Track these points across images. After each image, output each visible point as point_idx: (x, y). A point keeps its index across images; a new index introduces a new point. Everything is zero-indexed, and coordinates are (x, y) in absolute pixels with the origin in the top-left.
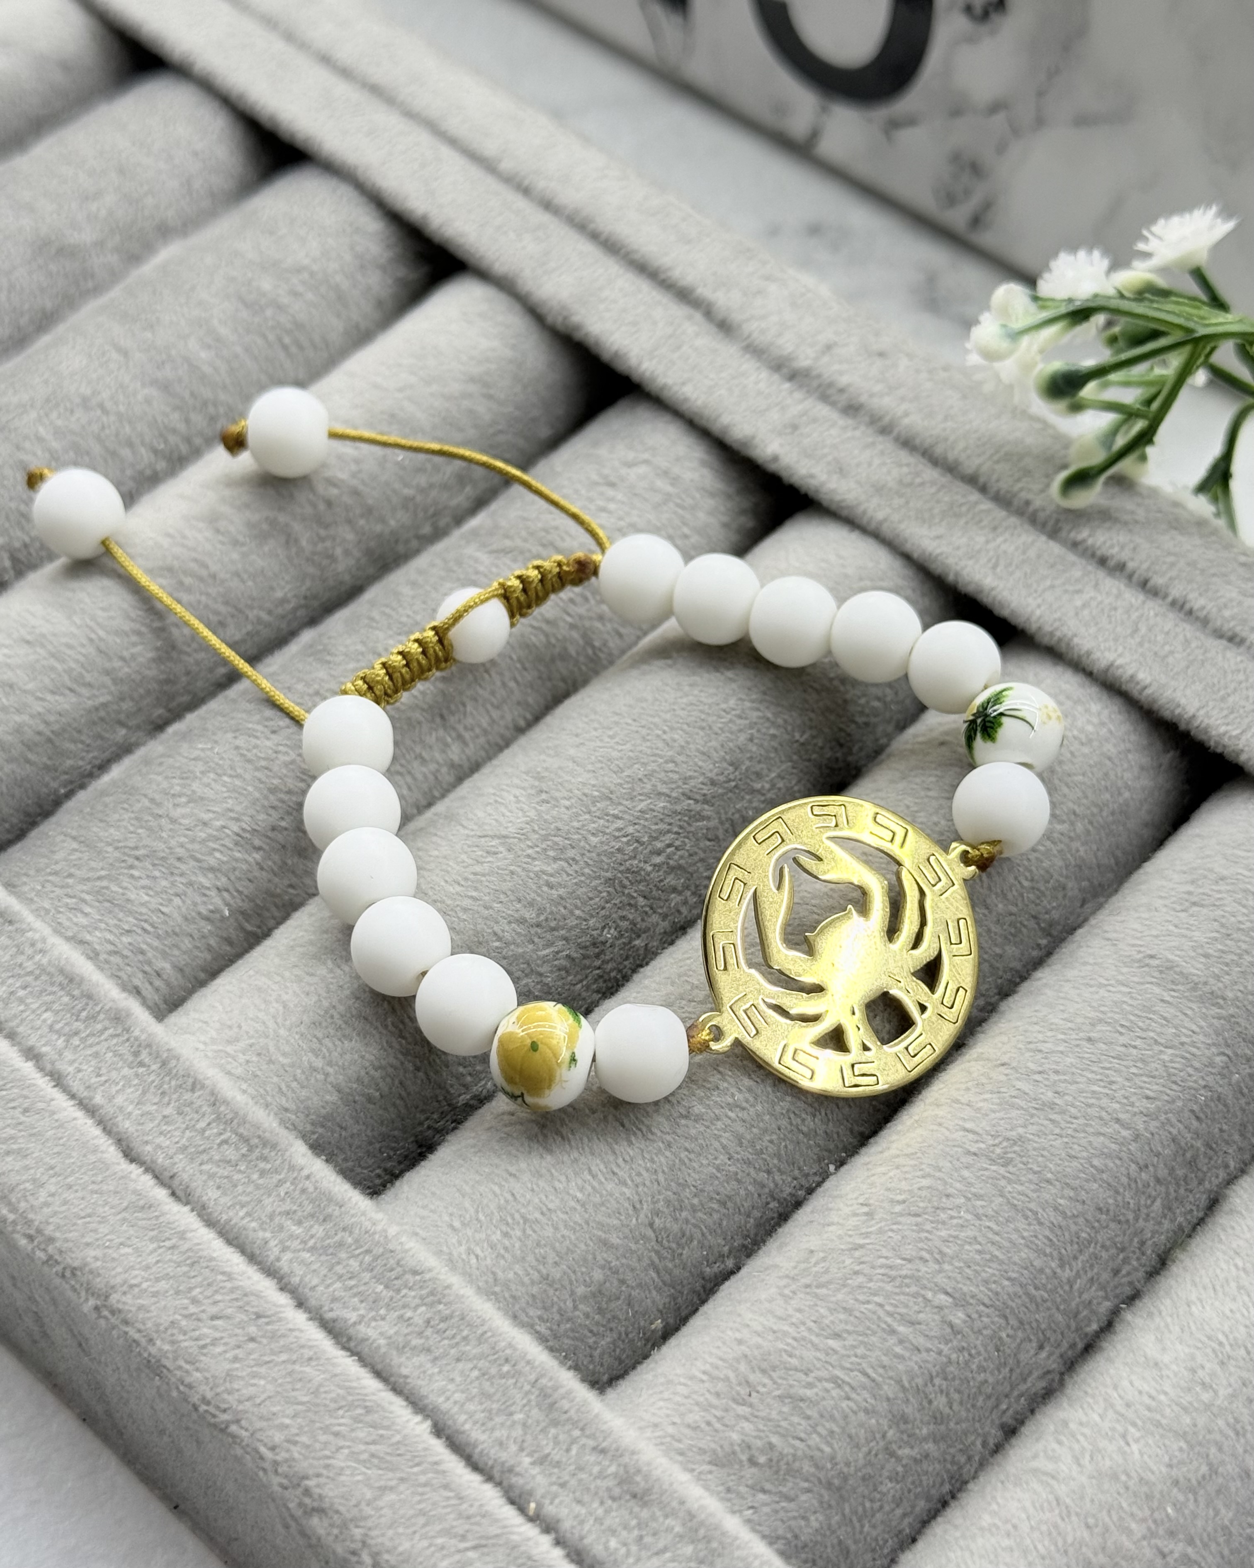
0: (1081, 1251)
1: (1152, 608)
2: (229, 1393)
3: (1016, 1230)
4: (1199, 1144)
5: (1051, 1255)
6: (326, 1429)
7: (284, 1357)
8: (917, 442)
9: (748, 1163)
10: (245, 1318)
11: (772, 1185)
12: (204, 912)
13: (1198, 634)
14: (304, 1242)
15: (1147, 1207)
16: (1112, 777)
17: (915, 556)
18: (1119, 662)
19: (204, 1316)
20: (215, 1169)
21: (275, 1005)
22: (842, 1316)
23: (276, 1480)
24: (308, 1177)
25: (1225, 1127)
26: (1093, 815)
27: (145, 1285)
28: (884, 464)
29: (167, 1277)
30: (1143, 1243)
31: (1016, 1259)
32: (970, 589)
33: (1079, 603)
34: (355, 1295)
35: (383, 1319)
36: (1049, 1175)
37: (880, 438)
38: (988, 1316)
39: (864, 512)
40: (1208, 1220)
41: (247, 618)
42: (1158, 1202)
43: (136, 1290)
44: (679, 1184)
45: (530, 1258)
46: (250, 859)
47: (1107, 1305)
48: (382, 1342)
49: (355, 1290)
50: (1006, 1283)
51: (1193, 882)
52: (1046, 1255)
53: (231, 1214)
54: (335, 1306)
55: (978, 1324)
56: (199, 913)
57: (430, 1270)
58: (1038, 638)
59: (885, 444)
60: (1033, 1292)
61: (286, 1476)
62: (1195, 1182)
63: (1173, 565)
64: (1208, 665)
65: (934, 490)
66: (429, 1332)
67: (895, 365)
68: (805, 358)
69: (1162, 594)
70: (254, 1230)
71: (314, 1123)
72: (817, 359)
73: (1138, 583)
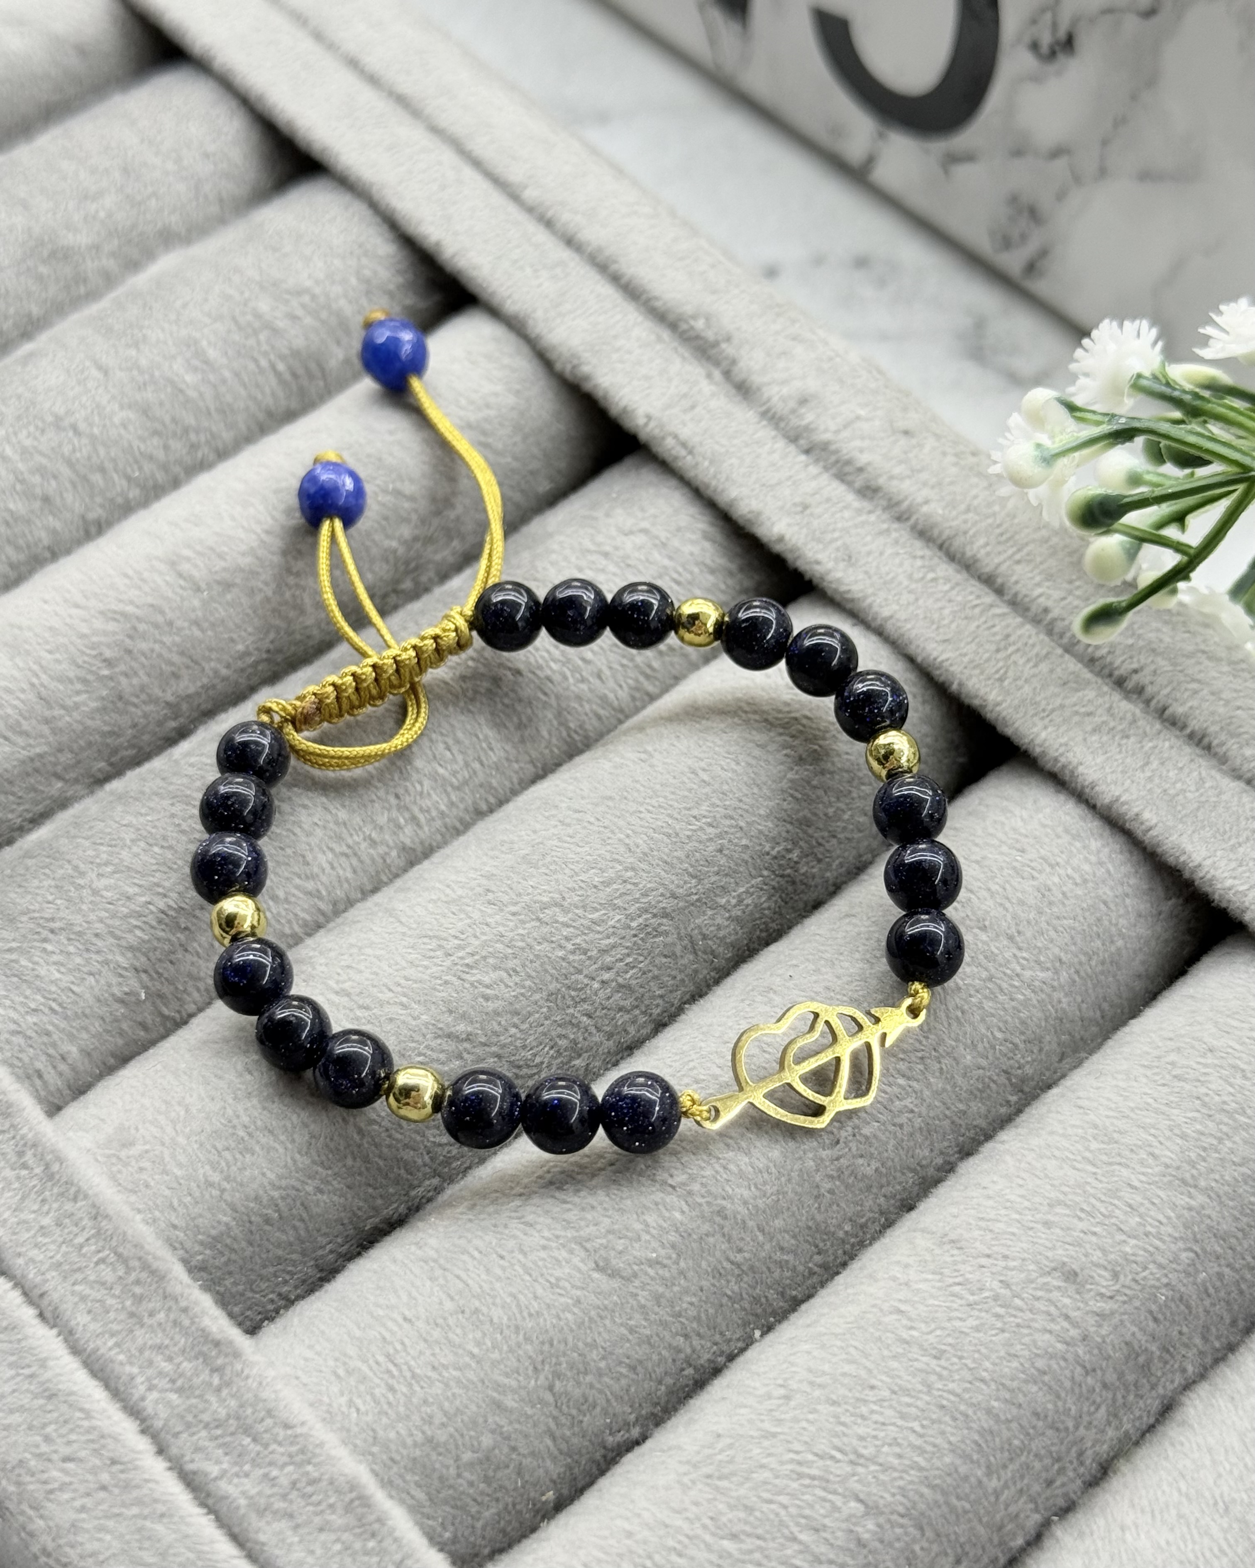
0: (1011, 1460)
1: (1168, 739)
2: (72, 1547)
3: (943, 1433)
4: (1154, 1348)
5: (978, 1462)
7: (135, 1510)
8: (936, 532)
9: (664, 1324)
10: (98, 1462)
11: (689, 1351)
12: (119, 994)
13: (1214, 772)
15: (1090, 1414)
16: (1106, 923)
17: (919, 659)
19: (55, 1457)
20: (88, 1291)
21: (177, 1108)
22: (742, 1515)
24: (185, 1310)
25: (1185, 1329)
26: (1081, 963)
28: (898, 554)
29: (21, 1409)
30: (1081, 1454)
31: (938, 1464)
32: (976, 702)
33: (1089, 728)
34: (220, 1446)
35: (247, 1475)
36: (984, 1374)
37: (896, 525)
38: (902, 1526)
39: (870, 606)
40: (1160, 1428)
41: (203, 670)
42: (1103, 1409)
44: (586, 1344)
45: (416, 1418)
46: (174, 939)
47: (1037, 1518)
48: (243, 1502)
49: (221, 1441)
50: (925, 1491)
51: (1178, 1050)
52: (972, 1462)
53: (99, 1342)
54: (197, 1456)
55: (888, 1536)
56: (113, 995)
57: (303, 1424)
58: (1041, 762)
59: (900, 533)
60: (954, 1501)
62: (1148, 1387)
63: (1196, 692)
64: (1221, 810)
65: (947, 587)
66: (294, 1495)
67: (921, 446)
68: (826, 430)
69: (1180, 724)
70: (121, 1364)
71: (202, 1243)
72: (837, 432)
73: (1156, 710)
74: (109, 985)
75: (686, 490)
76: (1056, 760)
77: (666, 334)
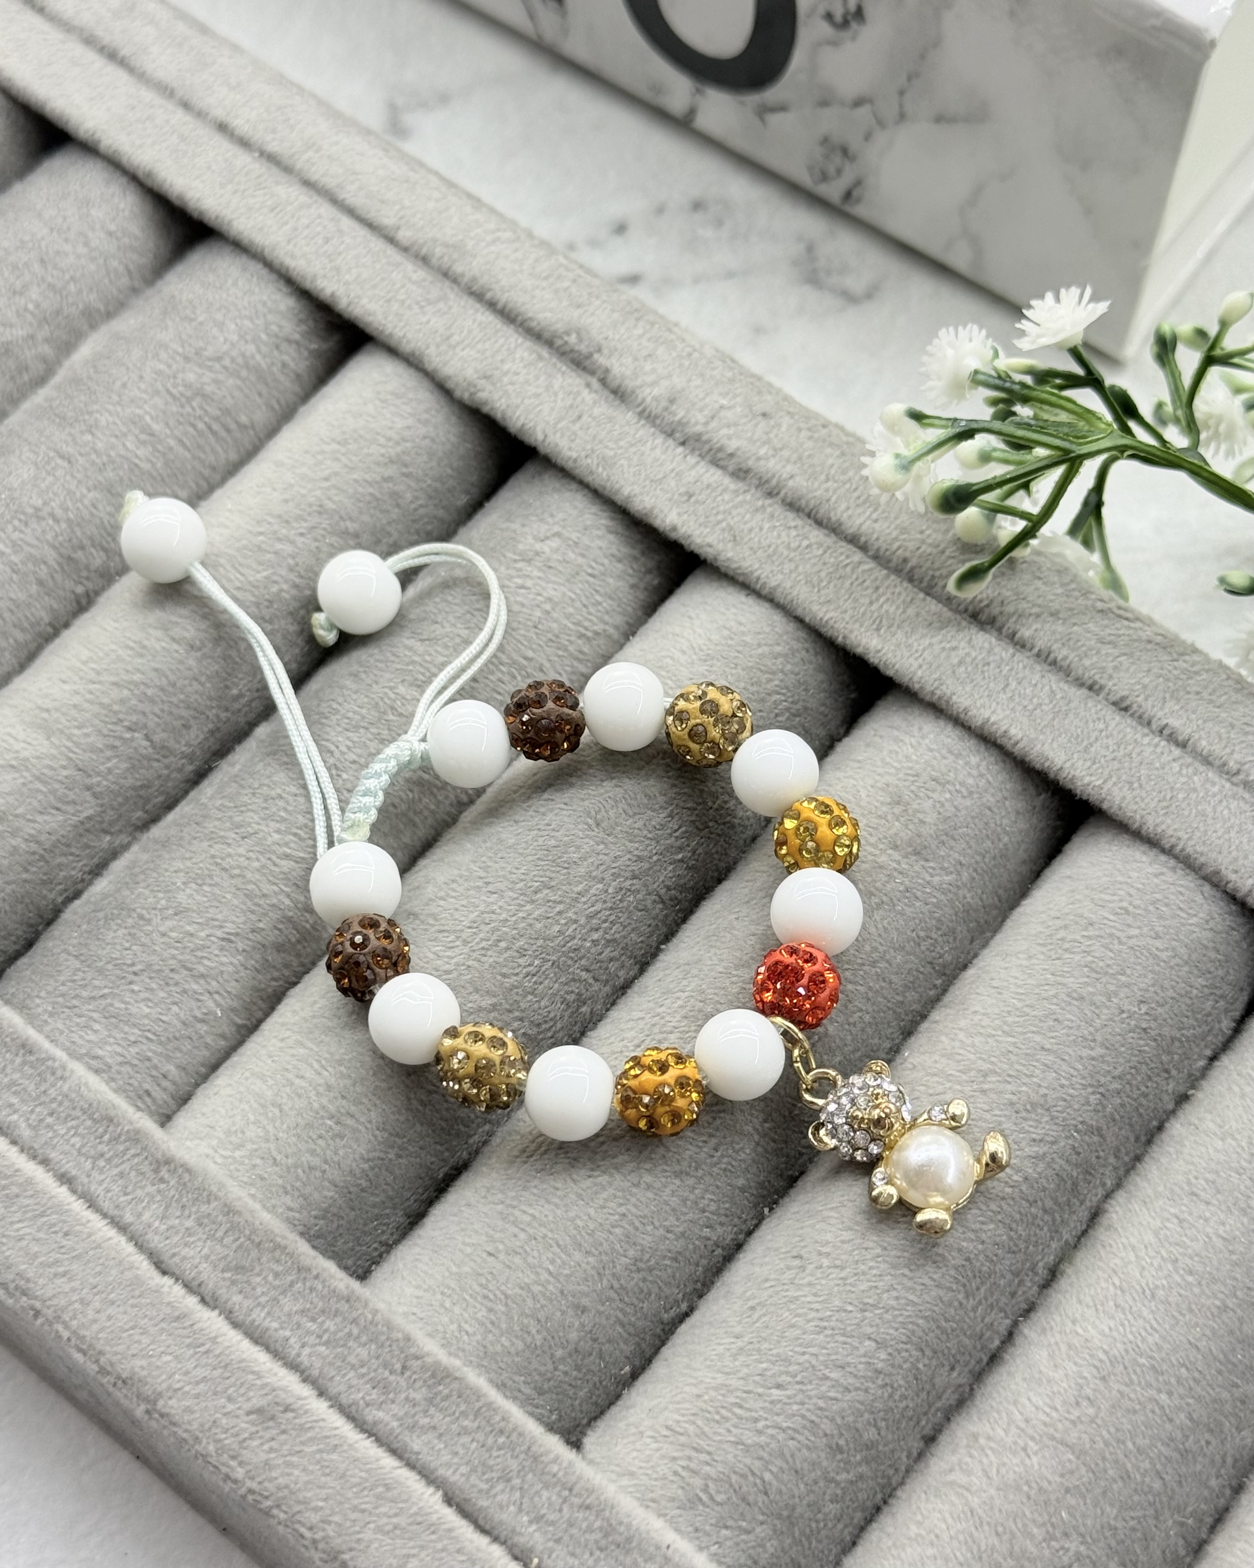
0: (982, 1283)
1: (1021, 661)
2: (269, 1482)
4: (1078, 1173)
5: (957, 1290)
6: (355, 1509)
7: (312, 1447)
8: (803, 503)
9: (694, 1221)
11: (715, 1237)
12: (199, 1015)
13: (1062, 685)
14: (320, 1337)
15: (1036, 1235)
16: (993, 825)
17: (807, 620)
18: (992, 720)
19: (240, 1412)
21: (273, 1109)
22: (783, 1368)
23: (316, 1556)
24: (317, 1277)
25: (1101, 1154)
26: (977, 863)
27: (187, 1388)
28: (775, 526)
30: (1034, 1266)
31: (927, 1299)
32: (859, 650)
33: (955, 661)
34: (366, 1383)
35: (393, 1402)
37: (769, 501)
38: (907, 1351)
39: (758, 579)
40: (1090, 1231)
41: (207, 718)
42: (1046, 1229)
43: (180, 1393)
45: (516, 1330)
47: (1007, 1322)
48: (395, 1424)
49: (366, 1378)
50: (920, 1321)
51: (1066, 927)
53: (254, 1316)
54: (351, 1392)
55: (898, 1360)
56: (195, 1017)
57: (428, 1354)
58: (921, 696)
59: (774, 508)
60: (943, 1324)
61: (324, 1552)
62: (1078, 1204)
63: (1038, 616)
64: (1071, 716)
65: (820, 552)
66: (432, 1410)
67: (779, 425)
68: (697, 423)
69: (1028, 646)
70: (276, 1330)
71: (316, 1217)
72: (706, 424)
73: (1007, 637)
74: (191, 1010)
75: (586, 491)
76: (933, 693)
77: (545, 352)
